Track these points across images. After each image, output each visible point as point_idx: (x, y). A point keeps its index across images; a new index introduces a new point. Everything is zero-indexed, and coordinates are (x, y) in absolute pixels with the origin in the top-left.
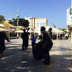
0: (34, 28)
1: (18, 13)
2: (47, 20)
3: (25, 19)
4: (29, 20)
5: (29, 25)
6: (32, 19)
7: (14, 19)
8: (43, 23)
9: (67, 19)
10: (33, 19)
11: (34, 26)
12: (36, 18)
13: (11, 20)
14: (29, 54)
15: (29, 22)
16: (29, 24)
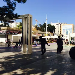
0: (61, 33)
1: (47, 20)
4: (55, 25)
5: (55, 31)
7: (40, 25)
8: (69, 29)
10: (60, 25)
11: (61, 32)
12: (63, 24)
13: (37, 26)
15: (55, 28)
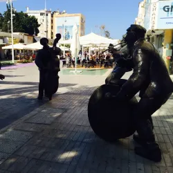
0: (52, 38)
2: (82, 19)
3: (29, 15)
4: (38, 16)
6: (47, 15)
9: (152, 12)
11: (52, 33)
12: (57, 14)
14: (66, 114)
16: (39, 28)
